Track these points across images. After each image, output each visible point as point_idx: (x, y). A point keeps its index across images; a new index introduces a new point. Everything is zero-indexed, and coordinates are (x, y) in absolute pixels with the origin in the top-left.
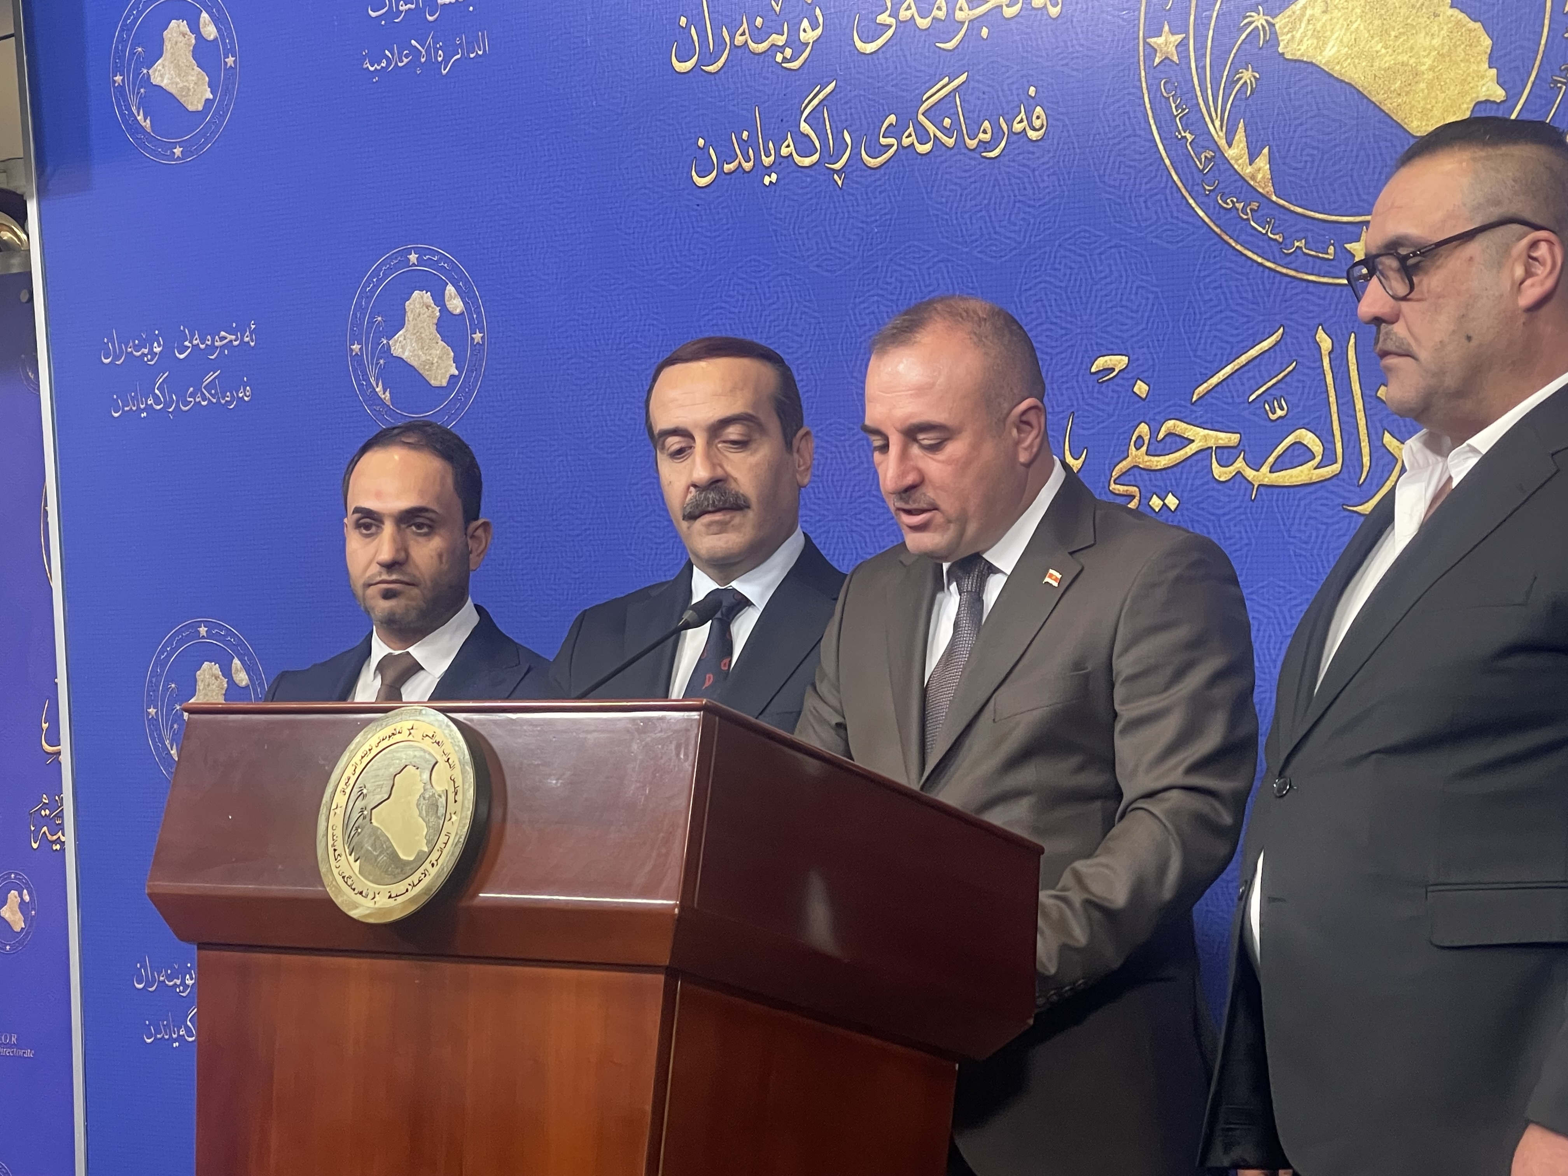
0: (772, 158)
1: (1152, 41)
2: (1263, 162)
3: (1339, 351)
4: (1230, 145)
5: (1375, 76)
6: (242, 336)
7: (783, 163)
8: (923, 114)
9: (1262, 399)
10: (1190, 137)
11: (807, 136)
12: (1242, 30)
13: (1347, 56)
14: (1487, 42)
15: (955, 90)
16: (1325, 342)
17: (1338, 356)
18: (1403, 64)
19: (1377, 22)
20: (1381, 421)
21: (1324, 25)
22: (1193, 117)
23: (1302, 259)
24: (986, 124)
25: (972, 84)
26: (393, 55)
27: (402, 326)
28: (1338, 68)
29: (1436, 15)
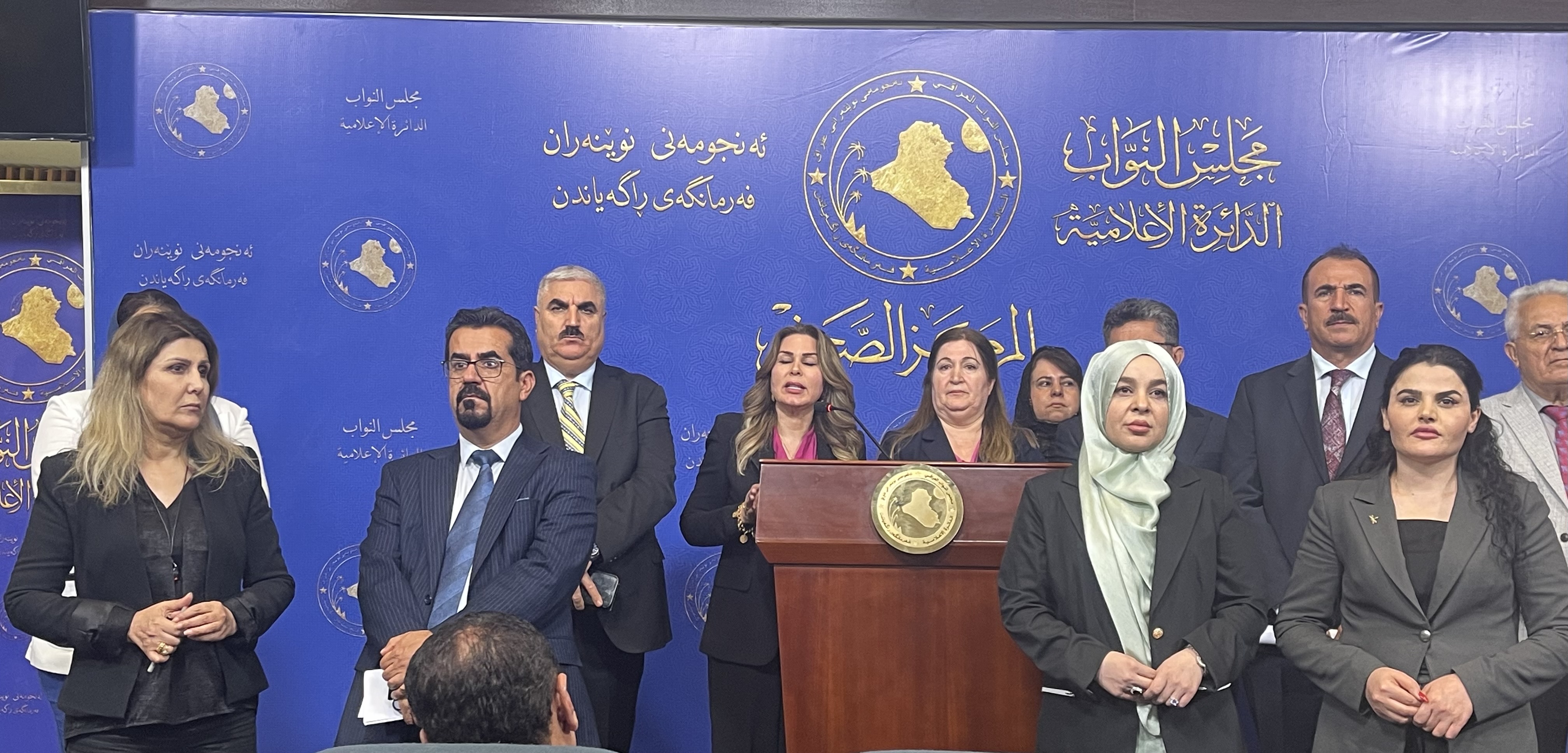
0: (601, 200)
1: (810, 174)
2: (862, 230)
3: (894, 308)
4: (847, 222)
5: (916, 202)
6: (243, 252)
7: (606, 203)
8: (689, 191)
9: (857, 328)
10: (827, 217)
11: (623, 193)
12: (854, 175)
13: (904, 193)
14: (967, 195)
15: (707, 182)
16: (888, 306)
17: (894, 312)
18: (929, 199)
19: (918, 181)
20: (913, 339)
21: (894, 179)
22: (828, 209)
23: (879, 272)
24: (723, 199)
25: (716, 181)
26: (361, 122)
27: (359, 256)
28: (899, 196)
29: (945, 181)
